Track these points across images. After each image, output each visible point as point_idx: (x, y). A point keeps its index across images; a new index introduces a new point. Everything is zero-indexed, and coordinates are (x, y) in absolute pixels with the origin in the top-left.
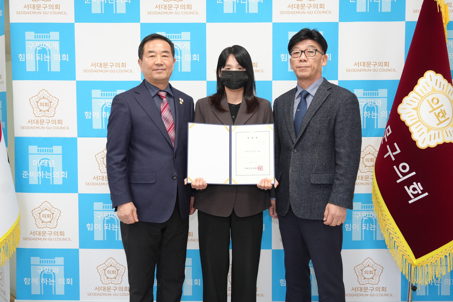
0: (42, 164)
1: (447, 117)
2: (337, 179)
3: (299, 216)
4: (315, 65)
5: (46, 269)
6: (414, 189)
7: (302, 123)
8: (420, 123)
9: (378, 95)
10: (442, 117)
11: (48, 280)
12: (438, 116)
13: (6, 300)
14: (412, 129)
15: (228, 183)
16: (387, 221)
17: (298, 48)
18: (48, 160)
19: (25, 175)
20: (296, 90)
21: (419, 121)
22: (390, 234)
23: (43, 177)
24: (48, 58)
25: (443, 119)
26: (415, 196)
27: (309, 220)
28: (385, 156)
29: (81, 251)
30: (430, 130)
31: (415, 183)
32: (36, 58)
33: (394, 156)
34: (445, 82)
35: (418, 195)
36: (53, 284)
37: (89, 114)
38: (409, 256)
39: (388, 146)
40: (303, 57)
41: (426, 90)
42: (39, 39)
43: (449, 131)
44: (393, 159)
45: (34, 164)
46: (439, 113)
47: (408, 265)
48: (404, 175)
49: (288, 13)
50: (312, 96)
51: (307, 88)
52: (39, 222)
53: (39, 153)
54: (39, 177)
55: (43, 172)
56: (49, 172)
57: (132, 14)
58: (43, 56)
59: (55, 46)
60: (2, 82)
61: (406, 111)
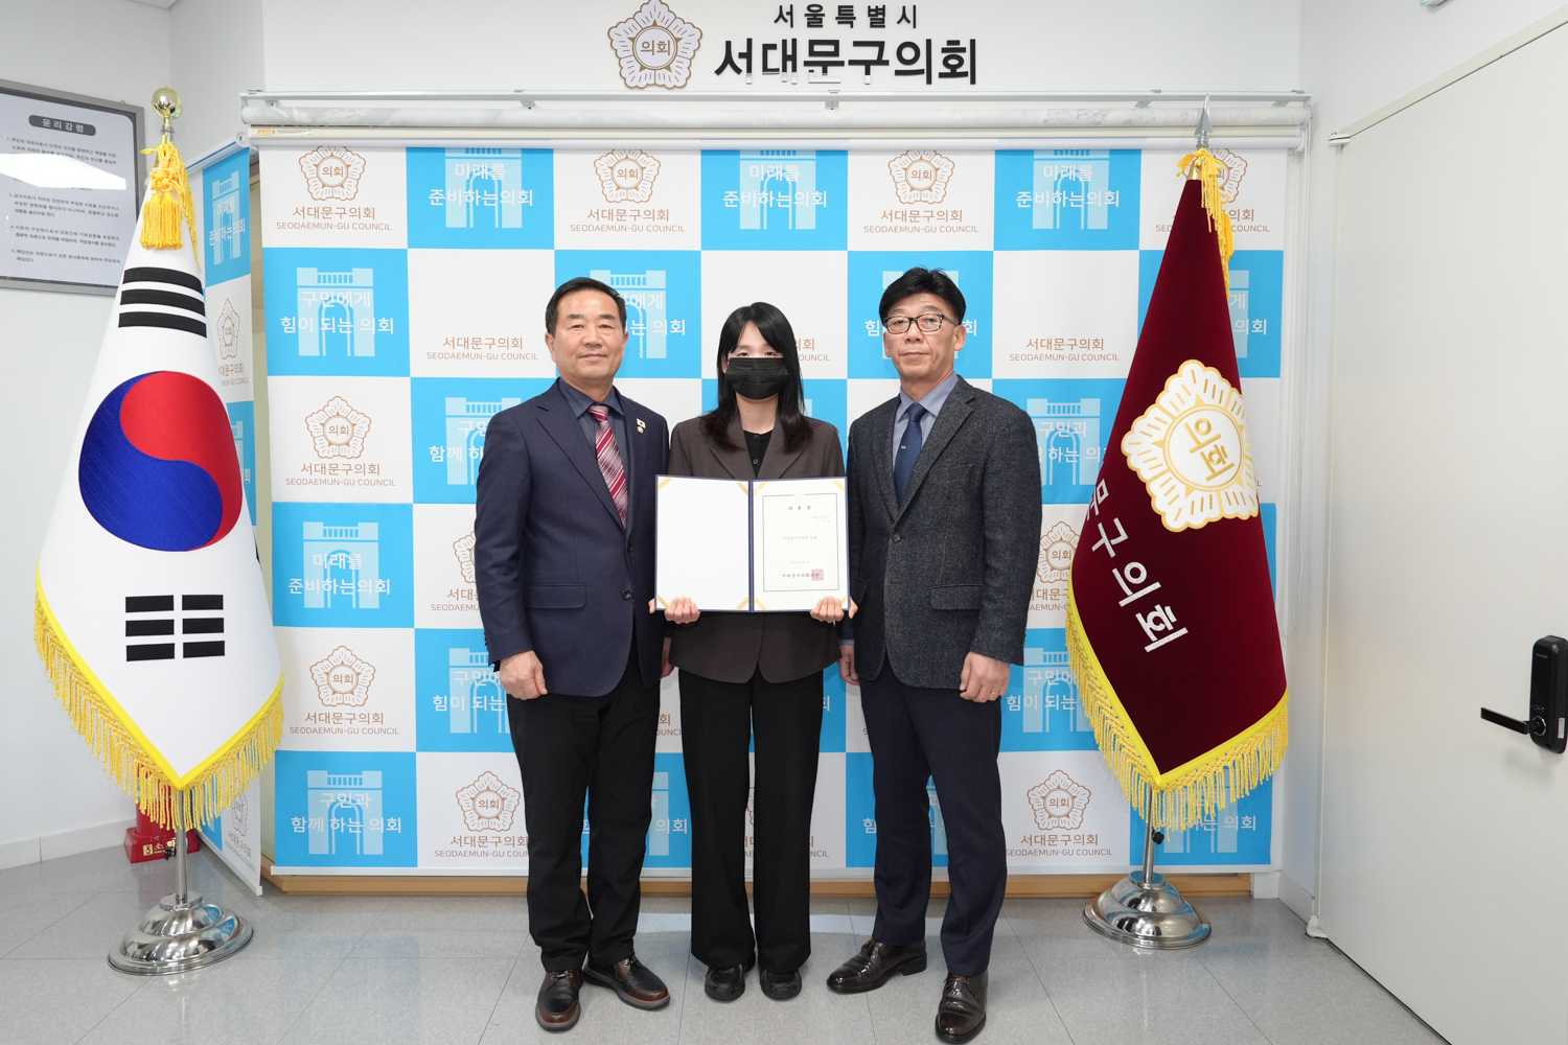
0: (334, 562)
1: (1228, 461)
2: (989, 599)
3: (907, 682)
4: (940, 350)
5: (343, 797)
6: (1157, 621)
7: (911, 476)
8: (1169, 475)
9: (1079, 412)
10: (1219, 461)
11: (346, 821)
12: (1208, 460)
13: (251, 866)
14: (1153, 489)
15: (746, 608)
16: (1098, 690)
17: (901, 311)
18: (348, 553)
19: (296, 587)
20: (896, 402)
21: (1169, 470)
22: (1105, 718)
23: (335, 593)
24: (348, 326)
25: (1221, 466)
26: (1160, 635)
27: (929, 688)
28: (1094, 548)
29: (421, 757)
30: (1192, 492)
31: (1158, 607)
32: (320, 326)
33: (1113, 547)
34: (1225, 385)
35: (1166, 632)
36: (358, 832)
37: (439, 451)
38: (1145, 767)
39: (1100, 526)
40: (914, 331)
41: (1184, 403)
42: (327, 284)
43: (1234, 493)
44: (1112, 554)
45: (315, 563)
46: (1211, 454)
47: (1143, 788)
48: (1135, 588)
49: (882, 229)
50: (933, 415)
51: (921, 399)
52: (326, 693)
53: (328, 538)
54: (326, 592)
55: (335, 580)
56: (349, 580)
57: (536, 230)
58: (337, 322)
59: (362, 300)
60: (244, 381)
61: (1140, 449)
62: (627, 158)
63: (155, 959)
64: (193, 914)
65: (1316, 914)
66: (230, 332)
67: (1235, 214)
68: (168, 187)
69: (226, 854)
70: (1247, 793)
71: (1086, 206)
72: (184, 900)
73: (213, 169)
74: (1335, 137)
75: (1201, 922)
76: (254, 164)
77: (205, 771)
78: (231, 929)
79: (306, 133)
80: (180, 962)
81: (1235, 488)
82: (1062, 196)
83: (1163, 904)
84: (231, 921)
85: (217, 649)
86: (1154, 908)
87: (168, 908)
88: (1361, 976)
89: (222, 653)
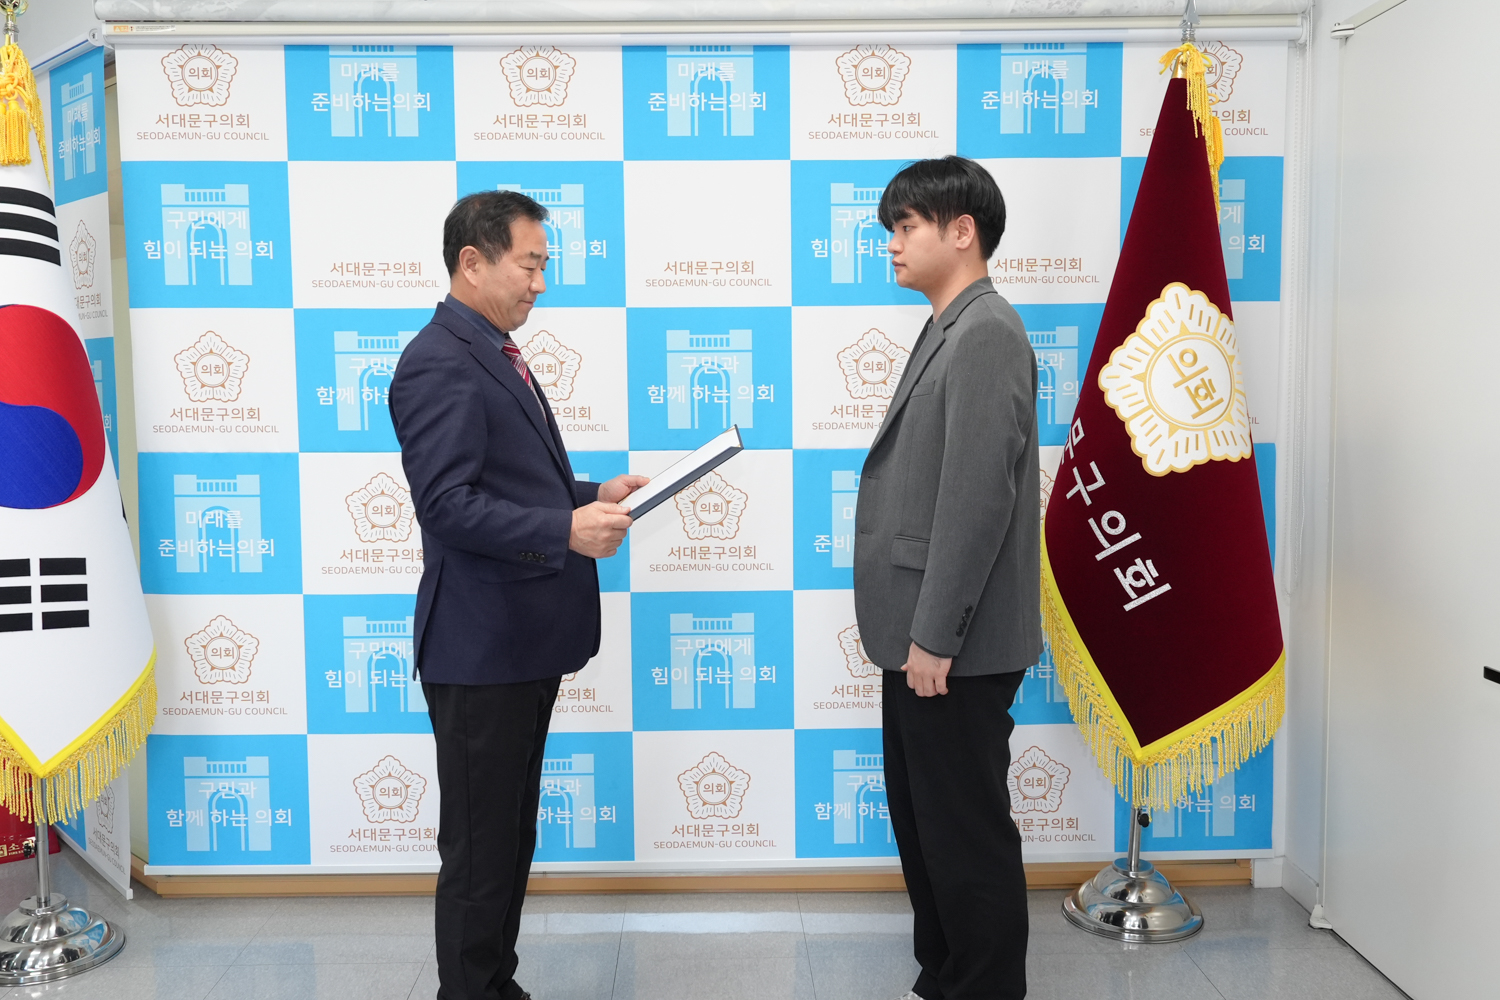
0: (210, 520)
1: (1216, 397)
5: (225, 786)
6: (1138, 576)
8: (1151, 412)
9: (1054, 342)
10: (1206, 397)
11: (229, 814)
12: (1194, 396)
13: (120, 867)
14: (1132, 428)
16: (1072, 654)
18: (226, 510)
19: (167, 549)
21: (1150, 407)
22: (1080, 686)
23: (211, 555)
24: (221, 251)
25: (1209, 402)
26: (1140, 592)
28: (1069, 495)
29: (314, 741)
30: (1176, 431)
31: (1138, 561)
32: (189, 251)
33: (1089, 493)
34: (1212, 310)
35: (1147, 589)
36: (243, 825)
37: (328, 392)
38: (1124, 739)
39: (1075, 470)
41: (1166, 331)
42: (196, 203)
43: (1223, 432)
44: (1088, 502)
45: (188, 522)
46: (1197, 389)
47: (1122, 762)
48: (1113, 540)
49: (829, 135)
52: (204, 669)
53: (202, 493)
54: (201, 555)
55: (211, 541)
56: (227, 541)
57: (435, 138)
58: (208, 247)
59: (237, 221)
60: (102, 314)
61: (1118, 384)
62: (538, 55)
63: (16, 969)
64: (57, 919)
65: (1320, 902)
66: (84, 257)
67: (1229, 115)
68: (13, 94)
69: (91, 854)
70: (1238, 767)
71: (1061, 107)
72: (46, 903)
73: (61, 69)
74: (1338, 28)
75: (1193, 913)
76: (110, 64)
77: (70, 757)
78: (100, 935)
79: (169, 29)
80: (44, 971)
81: (1224, 426)
82: (1033, 96)
83: (1149, 895)
84: (100, 926)
85: (80, 619)
86: (1140, 899)
87: (29, 912)
88: (1366, 969)
89: (86, 624)
